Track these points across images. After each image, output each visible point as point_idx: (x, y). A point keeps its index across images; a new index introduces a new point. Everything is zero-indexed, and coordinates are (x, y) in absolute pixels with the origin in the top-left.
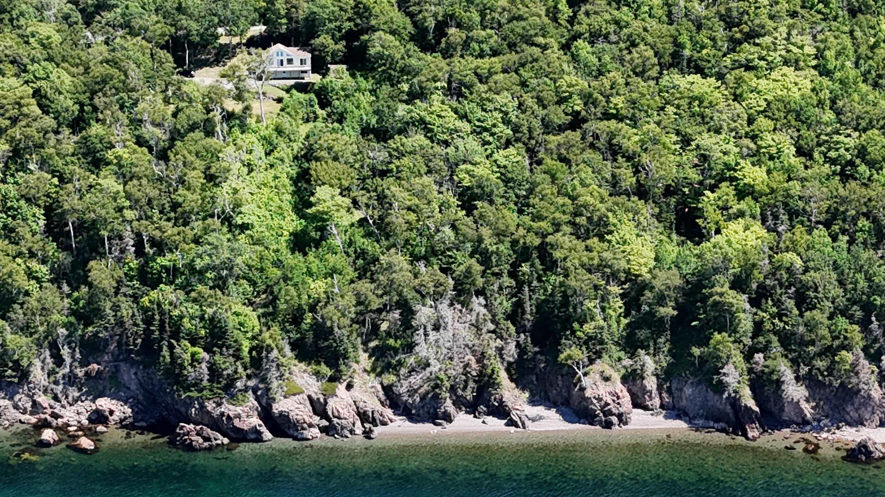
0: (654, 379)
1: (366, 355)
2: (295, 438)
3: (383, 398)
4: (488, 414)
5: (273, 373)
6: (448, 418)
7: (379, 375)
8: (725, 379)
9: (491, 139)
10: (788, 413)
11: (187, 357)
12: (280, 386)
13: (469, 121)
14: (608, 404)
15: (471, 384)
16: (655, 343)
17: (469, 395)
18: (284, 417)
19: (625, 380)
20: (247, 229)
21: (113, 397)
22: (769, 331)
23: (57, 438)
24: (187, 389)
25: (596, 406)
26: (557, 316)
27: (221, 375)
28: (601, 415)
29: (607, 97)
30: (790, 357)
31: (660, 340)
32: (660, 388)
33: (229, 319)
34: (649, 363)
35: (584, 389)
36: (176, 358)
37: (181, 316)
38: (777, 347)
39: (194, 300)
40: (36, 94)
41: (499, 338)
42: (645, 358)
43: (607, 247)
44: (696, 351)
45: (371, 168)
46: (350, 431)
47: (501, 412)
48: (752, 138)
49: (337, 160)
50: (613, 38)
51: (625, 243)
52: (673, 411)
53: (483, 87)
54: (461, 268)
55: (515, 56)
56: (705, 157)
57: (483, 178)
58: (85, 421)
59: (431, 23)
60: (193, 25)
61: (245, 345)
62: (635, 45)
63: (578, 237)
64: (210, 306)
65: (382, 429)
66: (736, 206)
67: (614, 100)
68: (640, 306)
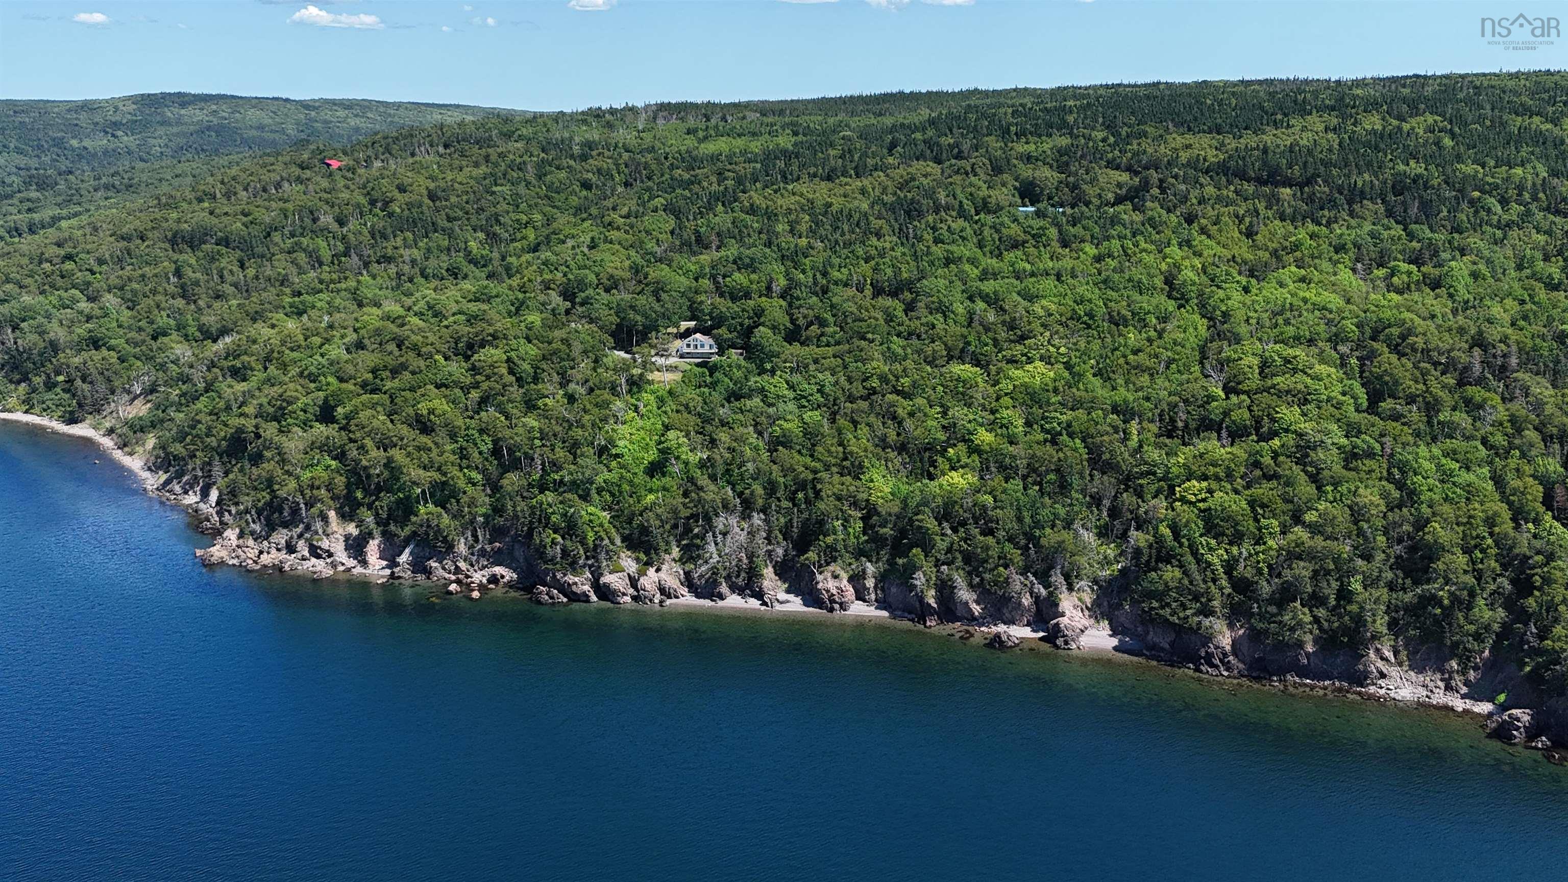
0: (873, 580)
1: (678, 549)
2: (613, 603)
3: (683, 580)
4: (752, 597)
5: (603, 556)
6: (722, 597)
7: (683, 564)
8: (915, 582)
9: (806, 404)
10: (959, 610)
11: (549, 540)
12: (608, 566)
13: (795, 391)
14: (834, 595)
15: (743, 575)
16: (878, 554)
17: (740, 582)
18: (607, 586)
19: (851, 580)
20: (619, 457)
21: (507, 566)
22: (956, 550)
23: (459, 590)
24: (546, 563)
25: (825, 596)
26: (812, 530)
27: (569, 555)
28: (828, 602)
29: (897, 379)
30: (967, 570)
31: (881, 552)
32: (876, 587)
33: (581, 517)
34: (870, 568)
35: (817, 583)
36: (541, 541)
37: (552, 513)
38: (959, 562)
39: (561, 502)
40: (509, 360)
41: (770, 543)
42: (868, 564)
43: (858, 483)
44: (900, 561)
45: (721, 421)
46: (651, 600)
47: (759, 595)
48: (993, 412)
49: (690, 413)
50: (924, 336)
51: (872, 481)
52: (882, 604)
53: (812, 367)
54: (747, 491)
55: (847, 347)
56: (955, 424)
57: (789, 430)
58: (484, 581)
59: (801, 322)
60: (639, 318)
61: (591, 536)
62: (933, 342)
63: (842, 475)
64: (570, 507)
65: (674, 601)
66: (964, 460)
67: (902, 381)
68: (873, 527)
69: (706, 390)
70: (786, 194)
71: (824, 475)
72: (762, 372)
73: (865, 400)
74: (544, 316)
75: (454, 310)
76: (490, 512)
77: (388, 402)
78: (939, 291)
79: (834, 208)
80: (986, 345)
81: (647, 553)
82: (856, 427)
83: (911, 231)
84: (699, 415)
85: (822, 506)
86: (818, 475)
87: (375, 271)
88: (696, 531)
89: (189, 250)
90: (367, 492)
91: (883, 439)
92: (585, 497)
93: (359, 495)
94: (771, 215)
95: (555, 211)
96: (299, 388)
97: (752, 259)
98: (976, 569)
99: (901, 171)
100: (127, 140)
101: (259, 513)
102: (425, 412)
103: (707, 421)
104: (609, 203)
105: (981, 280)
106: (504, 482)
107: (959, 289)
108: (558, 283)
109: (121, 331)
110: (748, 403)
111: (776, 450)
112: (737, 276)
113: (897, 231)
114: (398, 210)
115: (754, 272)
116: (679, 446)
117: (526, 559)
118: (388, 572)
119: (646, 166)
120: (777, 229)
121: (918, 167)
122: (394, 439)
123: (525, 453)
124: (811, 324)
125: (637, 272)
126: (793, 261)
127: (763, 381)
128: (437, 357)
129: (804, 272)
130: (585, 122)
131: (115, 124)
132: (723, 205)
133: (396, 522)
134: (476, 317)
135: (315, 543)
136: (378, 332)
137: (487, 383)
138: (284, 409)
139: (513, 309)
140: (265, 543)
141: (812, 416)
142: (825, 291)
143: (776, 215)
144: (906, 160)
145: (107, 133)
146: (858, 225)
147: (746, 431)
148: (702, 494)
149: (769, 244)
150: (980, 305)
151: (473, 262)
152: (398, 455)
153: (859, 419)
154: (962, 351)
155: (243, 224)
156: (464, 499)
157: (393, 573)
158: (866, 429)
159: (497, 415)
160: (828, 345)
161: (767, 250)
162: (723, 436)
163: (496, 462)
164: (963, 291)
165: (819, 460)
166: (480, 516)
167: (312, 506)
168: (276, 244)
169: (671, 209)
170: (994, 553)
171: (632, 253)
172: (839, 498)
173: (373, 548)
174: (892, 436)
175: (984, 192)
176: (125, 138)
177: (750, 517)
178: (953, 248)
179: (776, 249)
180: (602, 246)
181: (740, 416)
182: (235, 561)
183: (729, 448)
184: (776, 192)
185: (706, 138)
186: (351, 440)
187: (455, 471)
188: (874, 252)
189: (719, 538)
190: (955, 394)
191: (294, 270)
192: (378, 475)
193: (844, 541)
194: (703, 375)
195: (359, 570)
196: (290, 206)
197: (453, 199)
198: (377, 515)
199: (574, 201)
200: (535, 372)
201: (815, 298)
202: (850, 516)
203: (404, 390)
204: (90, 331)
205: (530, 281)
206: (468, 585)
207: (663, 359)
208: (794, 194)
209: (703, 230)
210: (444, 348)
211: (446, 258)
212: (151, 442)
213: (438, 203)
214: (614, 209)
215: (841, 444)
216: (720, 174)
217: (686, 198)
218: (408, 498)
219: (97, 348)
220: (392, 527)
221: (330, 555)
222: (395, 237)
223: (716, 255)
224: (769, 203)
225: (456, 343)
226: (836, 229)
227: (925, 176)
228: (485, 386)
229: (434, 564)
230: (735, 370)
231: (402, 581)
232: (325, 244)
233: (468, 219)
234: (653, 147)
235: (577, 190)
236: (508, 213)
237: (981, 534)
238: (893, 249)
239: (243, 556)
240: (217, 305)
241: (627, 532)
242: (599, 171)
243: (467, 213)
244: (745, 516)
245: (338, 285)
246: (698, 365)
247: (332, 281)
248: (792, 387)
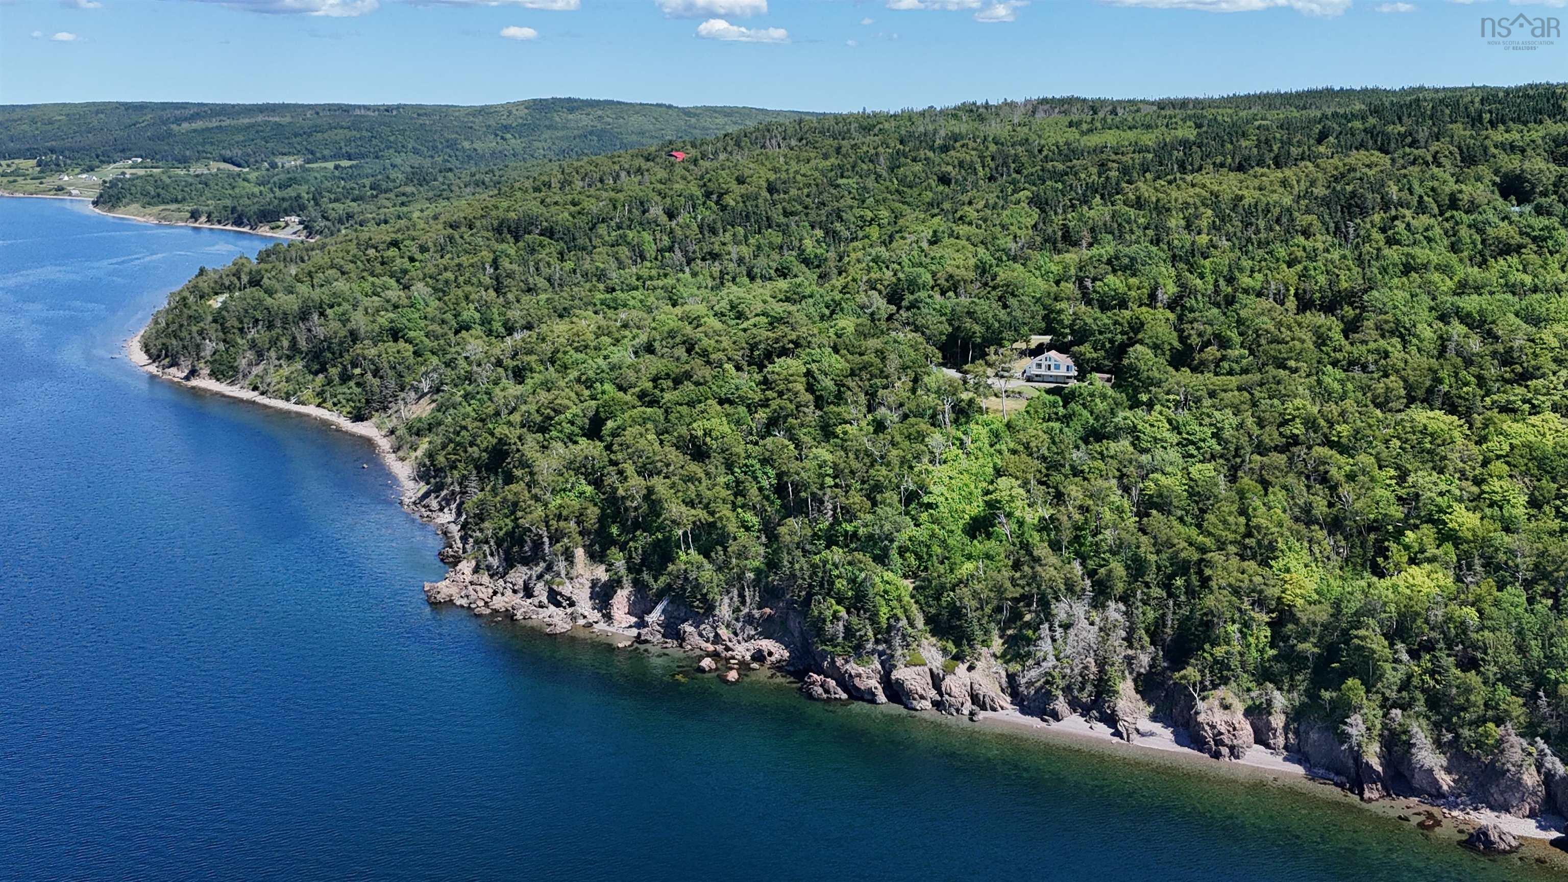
0: (1283, 717)
1: (1001, 641)
2: (906, 707)
3: (1005, 685)
4: (1100, 721)
5: (897, 641)
6: (1056, 716)
7: (1007, 662)
8: (1349, 730)
9: (1195, 453)
10: (1418, 780)
11: (828, 613)
12: (904, 655)
13: (1180, 433)
14: (1222, 734)
15: (1089, 688)
16: (1292, 679)
17: (1084, 697)
18: (899, 684)
19: (1248, 713)
20: (932, 508)
21: (778, 640)
22: (1416, 687)
23: (714, 666)
24: (824, 643)
25: (1208, 733)
26: (1193, 634)
27: (854, 636)
28: (1212, 743)
29: (1331, 425)
30: (1433, 719)
31: (1298, 677)
32: (1286, 728)
33: (873, 585)
34: (1280, 700)
35: (1197, 713)
36: (821, 613)
37: (838, 577)
38: (1420, 706)
39: (850, 563)
40: (809, 373)
41: (1131, 646)
42: (1277, 693)
43: (1267, 572)
44: (1326, 695)
45: (1073, 468)
46: (958, 710)
47: (1111, 720)
48: (1478, 482)
49: (1031, 455)
50: (1372, 367)
51: (1288, 571)
52: (1295, 754)
53: (1207, 402)
54: (1102, 571)
55: (1258, 377)
56: (1417, 496)
57: (1168, 488)
58: (748, 657)
59: (1195, 340)
60: (977, 328)
61: (884, 612)
62: (1386, 375)
63: (1243, 558)
64: (861, 570)
65: (989, 714)
66: (1431, 551)
67: (1338, 428)
68: (1286, 639)
69: (1057, 425)
70: (1183, 186)
71: (1216, 557)
72: (1135, 404)
73: (1281, 452)
74: (859, 321)
75: (759, 311)
76: (762, 566)
77: (662, 418)
78: (1395, 307)
79: (1246, 202)
80: (1467, 384)
81: (958, 644)
82: (1266, 490)
83: (1351, 230)
84: (1044, 458)
85: (1210, 601)
86: (1208, 556)
87: (697, 269)
88: (1028, 617)
89: (512, 240)
90: (624, 529)
91: (1307, 509)
92: (882, 559)
93: (615, 530)
94: (1162, 210)
95: (906, 207)
96: (573, 395)
97: (1133, 260)
98: (1447, 719)
99: (1335, 161)
100: (515, 143)
101: (499, 544)
102: (700, 433)
103: (1054, 466)
104: (965, 198)
105: (1455, 294)
106: (782, 530)
107: (1425, 306)
108: (886, 283)
109: (423, 323)
110: (1112, 445)
111: (1148, 515)
112: (1111, 279)
113: (1332, 229)
114: (732, 203)
115: (1134, 275)
116: (1012, 499)
117: (802, 633)
118: (634, 632)
119: (1016, 159)
120: (1169, 224)
121: (1357, 158)
122: (659, 464)
123: (813, 494)
124: (1208, 343)
125: (984, 272)
126: (1187, 262)
127: (1137, 417)
128: (726, 366)
129: (1202, 276)
130: (955, 116)
131: (506, 127)
132: (1102, 197)
133: (650, 569)
134: (780, 320)
135: (555, 587)
136: (672, 334)
137: (778, 401)
138: (552, 419)
139: (827, 312)
140: (501, 582)
141: (1202, 471)
142: (1230, 301)
143: (1168, 210)
144: (1344, 149)
145: (497, 135)
146: (1278, 221)
147: (1106, 484)
148: (1038, 568)
149: (1156, 241)
150: (1457, 329)
151: (806, 262)
152: (660, 485)
153: (1272, 479)
154: (1430, 391)
155: (570, 214)
156: (733, 547)
157: (639, 634)
158: (1282, 495)
159: (786, 442)
160: (1231, 373)
161: (1154, 249)
162: (1074, 490)
163: (778, 502)
164: (1431, 309)
165: (1210, 534)
166: (751, 570)
167: (558, 541)
168: (601, 237)
169: (1037, 202)
170: (1478, 698)
171: (981, 250)
172: (1236, 592)
173: (621, 600)
174: (1320, 507)
175: (1451, 186)
176: (513, 141)
177: (1104, 607)
178: (1416, 251)
179: (1166, 247)
180: (946, 241)
181: (1099, 464)
182: (464, 602)
183: (1081, 507)
184: (1170, 183)
185: (1090, 131)
186: (614, 463)
187: (725, 511)
188: (1300, 254)
189: (1059, 632)
190: (1419, 451)
191: (614, 265)
192: (636, 509)
193: (1242, 654)
194: (1054, 405)
195: (602, 626)
196: (621, 196)
197: (793, 192)
198: (629, 559)
199: (928, 196)
200: (839, 390)
201: (1215, 311)
202: (1252, 619)
203: (681, 405)
204: (392, 321)
205: (854, 280)
206: (727, 660)
207: (1003, 381)
208: (1193, 186)
209: (1071, 224)
210: (737, 356)
211: (777, 257)
212: (424, 445)
213: (775, 196)
214: (970, 203)
215: (1243, 512)
216: (1103, 165)
217: (1056, 190)
218: (667, 540)
219: (396, 340)
220: (646, 576)
221: (572, 604)
222: (724, 231)
223: (1086, 253)
224: (1160, 195)
225: (752, 351)
226: (1246, 225)
227: (1369, 166)
228: (774, 405)
229: (688, 628)
230: (1098, 400)
231: (648, 646)
232: (651, 238)
233: (807, 215)
234: (1027, 140)
235: (933, 184)
236: (851, 208)
237: (1457, 666)
238: (1327, 251)
239: (473, 596)
240: (525, 298)
241: (933, 611)
242: (961, 164)
243: (806, 208)
244: (1098, 604)
245: (655, 283)
246: (1049, 392)
247: (651, 278)
248: (1175, 428)
